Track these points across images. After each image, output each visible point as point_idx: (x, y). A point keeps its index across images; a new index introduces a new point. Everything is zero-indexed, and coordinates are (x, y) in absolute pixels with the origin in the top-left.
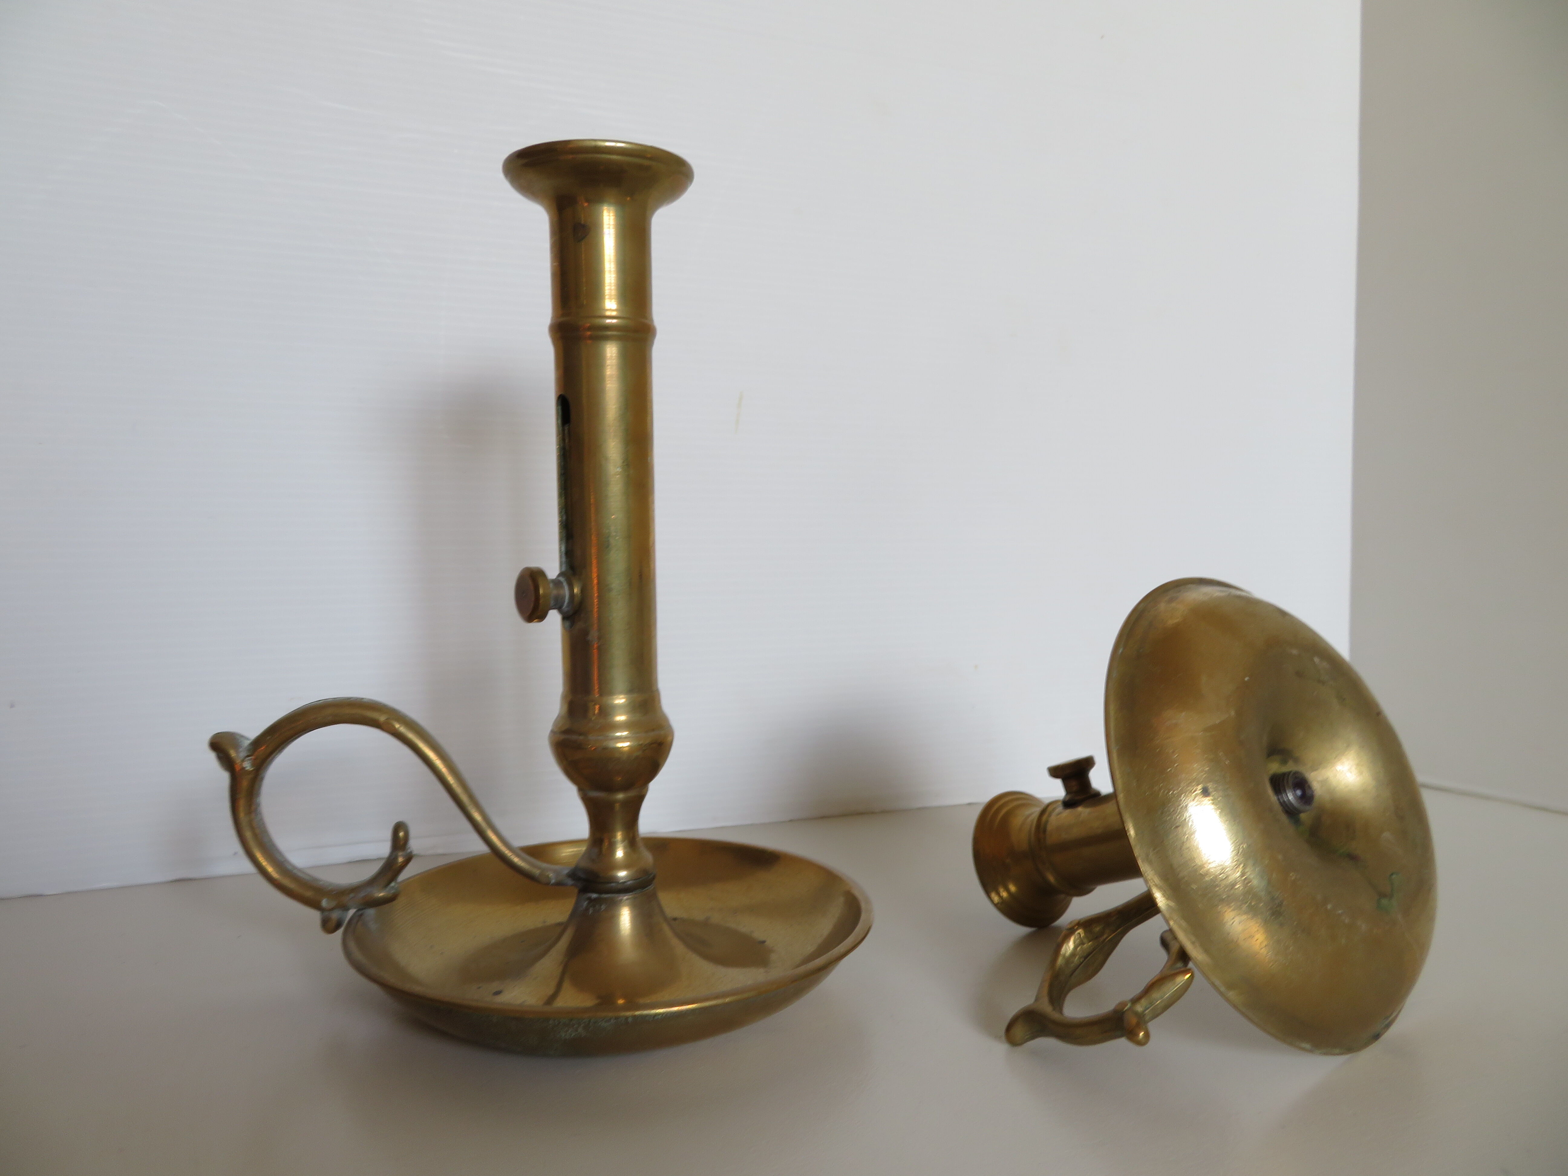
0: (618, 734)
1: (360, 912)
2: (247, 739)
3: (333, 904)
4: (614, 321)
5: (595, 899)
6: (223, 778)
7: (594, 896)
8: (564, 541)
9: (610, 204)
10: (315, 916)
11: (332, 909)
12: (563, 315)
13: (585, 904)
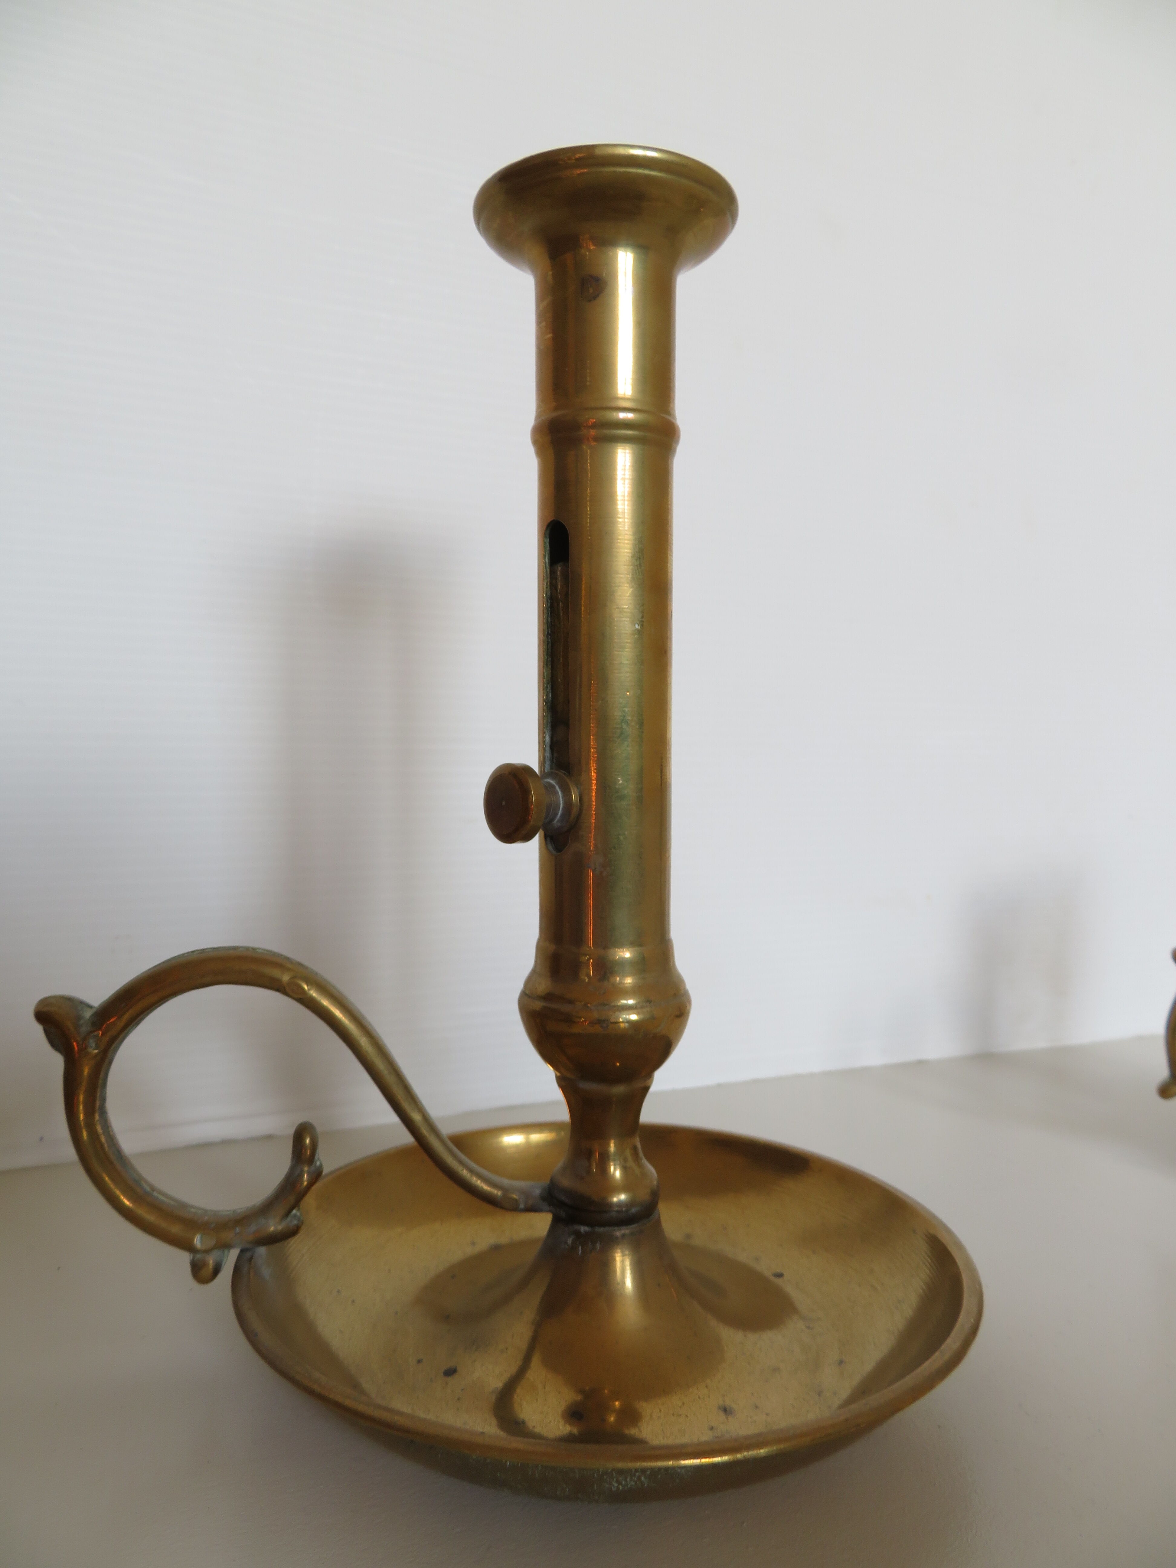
0: (624, 1002)
1: (248, 1255)
2: (90, 1007)
3: (211, 1242)
4: (630, 416)
5: (587, 1234)
6: (57, 1062)
7: (584, 1229)
8: (549, 728)
9: (627, 245)
10: (184, 1258)
11: (207, 1251)
12: (556, 409)
13: (570, 1241)
